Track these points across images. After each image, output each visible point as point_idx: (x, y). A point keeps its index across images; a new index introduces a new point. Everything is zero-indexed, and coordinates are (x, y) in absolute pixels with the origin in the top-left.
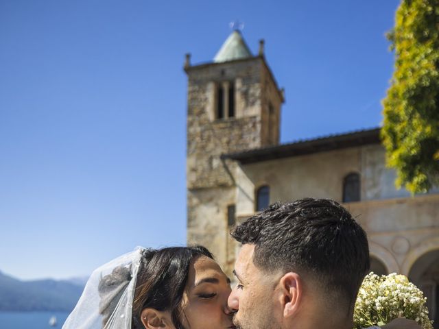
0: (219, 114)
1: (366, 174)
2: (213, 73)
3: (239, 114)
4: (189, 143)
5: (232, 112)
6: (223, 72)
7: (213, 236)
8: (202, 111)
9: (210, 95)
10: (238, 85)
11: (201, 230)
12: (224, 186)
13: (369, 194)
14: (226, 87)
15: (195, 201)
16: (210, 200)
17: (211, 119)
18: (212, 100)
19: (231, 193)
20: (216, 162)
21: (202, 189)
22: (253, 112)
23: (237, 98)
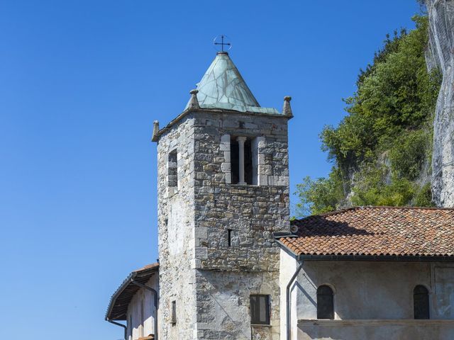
0: (235, 178)
1: (435, 291)
2: (226, 124)
3: (260, 181)
4: (198, 208)
5: (250, 177)
6: (241, 125)
8: (215, 169)
9: (225, 147)
10: (261, 144)
11: (217, 326)
12: (247, 271)
13: (441, 312)
14: (242, 141)
15: (209, 286)
16: (229, 287)
17: (229, 181)
18: (227, 156)
19: (258, 280)
20: (234, 239)
21: (217, 270)
22: (280, 181)
23: (260, 159)
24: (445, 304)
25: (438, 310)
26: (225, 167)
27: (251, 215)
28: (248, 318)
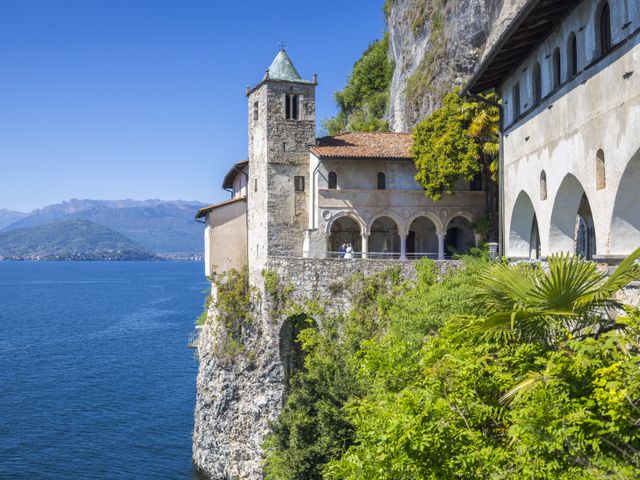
0: (288, 117)
1: (389, 175)
2: (284, 87)
3: (300, 118)
4: (269, 131)
5: (295, 116)
6: (291, 88)
7: (286, 197)
8: (277, 111)
9: (283, 99)
10: (301, 98)
11: (278, 192)
12: (293, 164)
13: (391, 186)
14: (291, 97)
15: (274, 172)
16: (284, 172)
17: (284, 118)
18: (284, 105)
19: (298, 169)
20: (287, 147)
21: (278, 164)
22: (310, 118)
23: (300, 107)
24: (393, 182)
25: (389, 185)
26: (283, 110)
27: (296, 135)
28: (294, 188)
